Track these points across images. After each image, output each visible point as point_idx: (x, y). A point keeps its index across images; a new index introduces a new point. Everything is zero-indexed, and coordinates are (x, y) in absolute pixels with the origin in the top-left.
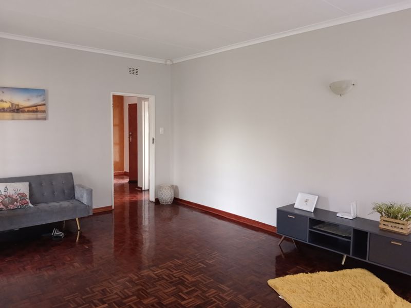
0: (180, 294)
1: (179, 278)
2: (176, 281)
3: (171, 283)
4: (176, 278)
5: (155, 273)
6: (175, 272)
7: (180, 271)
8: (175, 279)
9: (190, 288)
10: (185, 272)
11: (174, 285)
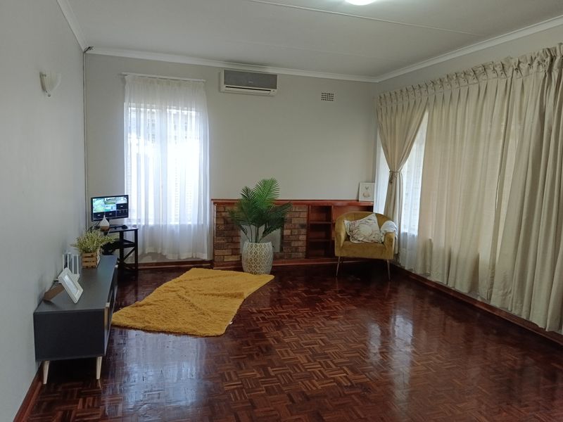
0: (323, 345)
1: (315, 361)
2: (321, 358)
3: (329, 358)
4: (319, 362)
5: (345, 374)
6: (317, 370)
7: (309, 370)
8: (322, 361)
9: (309, 348)
10: (303, 367)
11: (326, 354)
